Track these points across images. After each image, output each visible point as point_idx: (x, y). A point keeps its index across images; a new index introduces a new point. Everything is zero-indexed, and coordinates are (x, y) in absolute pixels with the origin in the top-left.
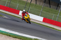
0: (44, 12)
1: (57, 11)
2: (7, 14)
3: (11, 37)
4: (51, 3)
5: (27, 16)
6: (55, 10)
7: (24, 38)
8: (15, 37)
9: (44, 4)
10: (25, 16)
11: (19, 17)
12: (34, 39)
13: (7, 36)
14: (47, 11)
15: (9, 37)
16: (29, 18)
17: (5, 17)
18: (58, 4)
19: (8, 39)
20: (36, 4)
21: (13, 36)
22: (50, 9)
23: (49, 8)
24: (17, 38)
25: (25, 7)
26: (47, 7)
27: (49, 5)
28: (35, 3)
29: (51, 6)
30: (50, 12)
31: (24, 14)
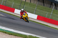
1: (50, 9)
2: (3, 12)
3: (7, 34)
4: (45, 2)
5: (25, 15)
6: (49, 8)
7: (19, 35)
8: (10, 34)
9: (38, 3)
10: (24, 14)
11: (14, 15)
12: (29, 36)
13: (3, 33)
14: (41, 10)
15: (5, 34)
16: (27, 17)
17: (1, 15)
18: (52, 2)
19: (4, 36)
20: (31, 2)
21: (9, 33)
22: (44, 7)
23: (42, 6)
24: (13, 35)
26: (41, 5)
27: (43, 3)
28: (29, 2)
29: (45, 4)
30: (43, 10)
31: (22, 13)
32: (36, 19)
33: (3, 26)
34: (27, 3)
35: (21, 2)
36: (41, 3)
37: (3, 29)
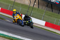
0: (46, 16)
1: (59, 15)
4: (53, 8)
6: (57, 14)
14: (49, 16)
20: (39, 8)
25: (28, 11)
27: (51, 9)
29: (54, 10)
32: (44, 25)
33: (10, 33)
34: (35, 9)
35: (29, 7)
36: (49, 9)
37: (10, 35)
